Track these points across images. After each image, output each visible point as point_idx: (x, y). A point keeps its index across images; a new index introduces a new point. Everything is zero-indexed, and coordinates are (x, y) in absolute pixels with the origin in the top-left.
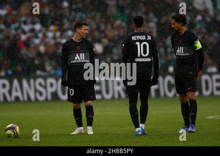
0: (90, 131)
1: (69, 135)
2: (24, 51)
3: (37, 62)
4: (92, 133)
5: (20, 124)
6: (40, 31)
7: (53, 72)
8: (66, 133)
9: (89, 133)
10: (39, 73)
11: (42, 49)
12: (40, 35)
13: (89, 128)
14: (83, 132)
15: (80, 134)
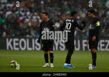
0: (52, 65)
1: (41, 67)
2: (21, 25)
3: (27, 31)
4: (53, 66)
5: (18, 61)
6: (29, 15)
7: (35, 36)
8: (40, 66)
9: (51, 67)
10: (28, 36)
11: (30, 24)
12: (29, 17)
13: (52, 64)
14: (49, 66)
15: (47, 67)
